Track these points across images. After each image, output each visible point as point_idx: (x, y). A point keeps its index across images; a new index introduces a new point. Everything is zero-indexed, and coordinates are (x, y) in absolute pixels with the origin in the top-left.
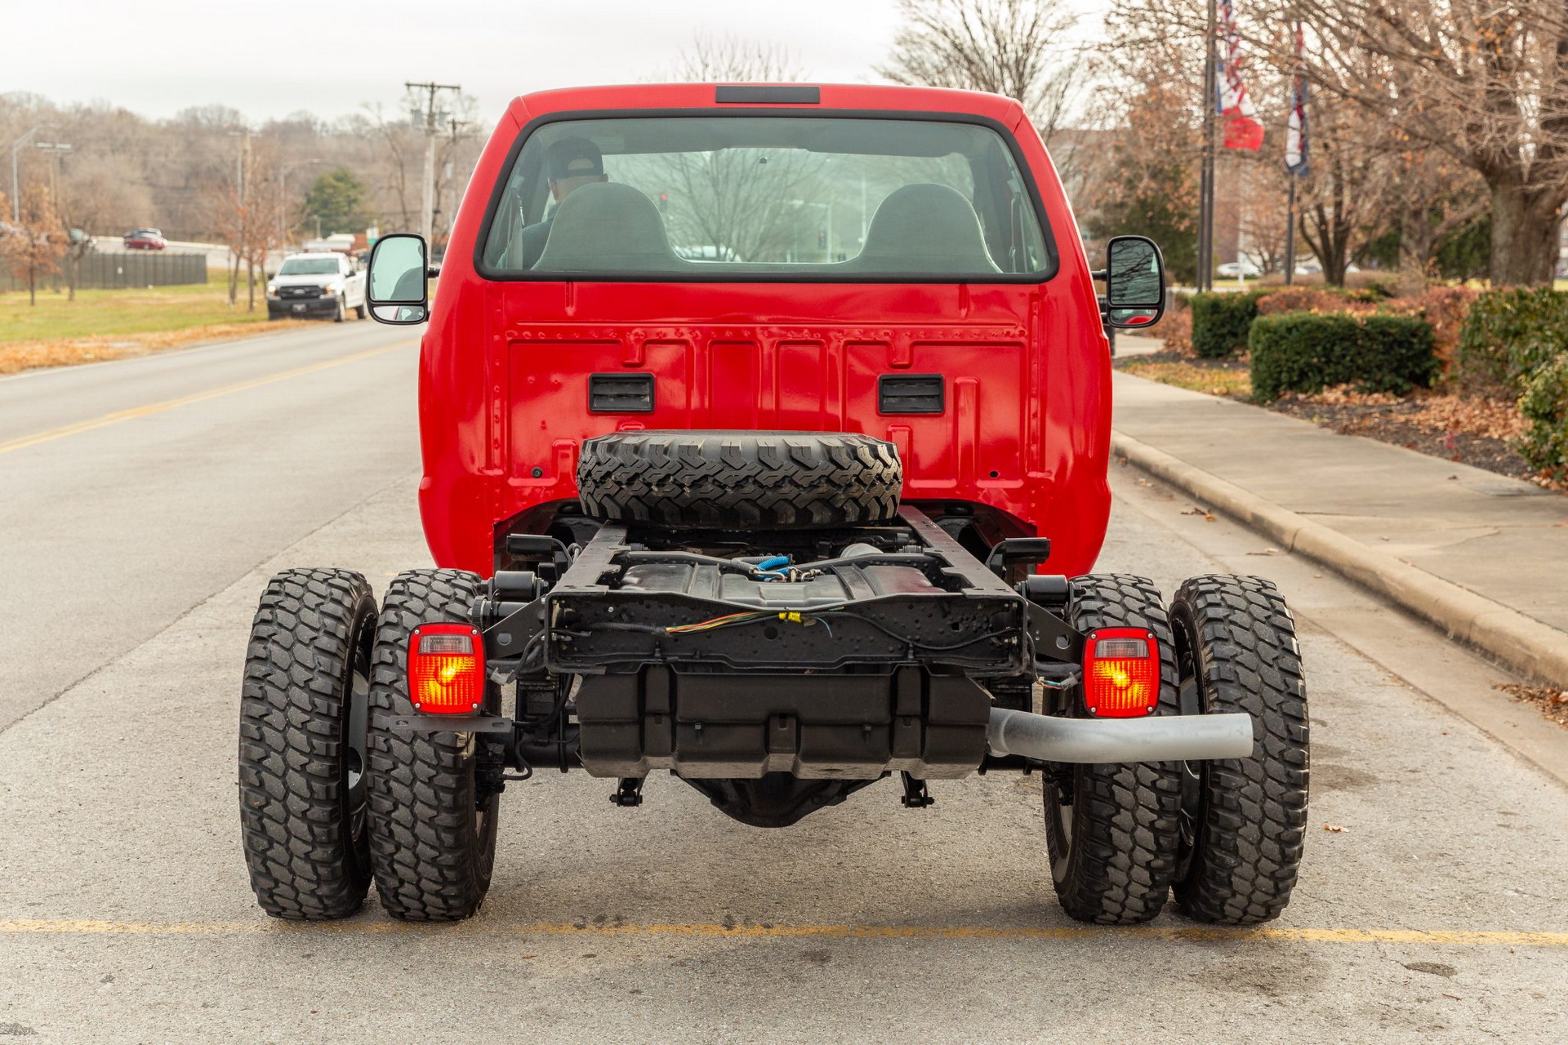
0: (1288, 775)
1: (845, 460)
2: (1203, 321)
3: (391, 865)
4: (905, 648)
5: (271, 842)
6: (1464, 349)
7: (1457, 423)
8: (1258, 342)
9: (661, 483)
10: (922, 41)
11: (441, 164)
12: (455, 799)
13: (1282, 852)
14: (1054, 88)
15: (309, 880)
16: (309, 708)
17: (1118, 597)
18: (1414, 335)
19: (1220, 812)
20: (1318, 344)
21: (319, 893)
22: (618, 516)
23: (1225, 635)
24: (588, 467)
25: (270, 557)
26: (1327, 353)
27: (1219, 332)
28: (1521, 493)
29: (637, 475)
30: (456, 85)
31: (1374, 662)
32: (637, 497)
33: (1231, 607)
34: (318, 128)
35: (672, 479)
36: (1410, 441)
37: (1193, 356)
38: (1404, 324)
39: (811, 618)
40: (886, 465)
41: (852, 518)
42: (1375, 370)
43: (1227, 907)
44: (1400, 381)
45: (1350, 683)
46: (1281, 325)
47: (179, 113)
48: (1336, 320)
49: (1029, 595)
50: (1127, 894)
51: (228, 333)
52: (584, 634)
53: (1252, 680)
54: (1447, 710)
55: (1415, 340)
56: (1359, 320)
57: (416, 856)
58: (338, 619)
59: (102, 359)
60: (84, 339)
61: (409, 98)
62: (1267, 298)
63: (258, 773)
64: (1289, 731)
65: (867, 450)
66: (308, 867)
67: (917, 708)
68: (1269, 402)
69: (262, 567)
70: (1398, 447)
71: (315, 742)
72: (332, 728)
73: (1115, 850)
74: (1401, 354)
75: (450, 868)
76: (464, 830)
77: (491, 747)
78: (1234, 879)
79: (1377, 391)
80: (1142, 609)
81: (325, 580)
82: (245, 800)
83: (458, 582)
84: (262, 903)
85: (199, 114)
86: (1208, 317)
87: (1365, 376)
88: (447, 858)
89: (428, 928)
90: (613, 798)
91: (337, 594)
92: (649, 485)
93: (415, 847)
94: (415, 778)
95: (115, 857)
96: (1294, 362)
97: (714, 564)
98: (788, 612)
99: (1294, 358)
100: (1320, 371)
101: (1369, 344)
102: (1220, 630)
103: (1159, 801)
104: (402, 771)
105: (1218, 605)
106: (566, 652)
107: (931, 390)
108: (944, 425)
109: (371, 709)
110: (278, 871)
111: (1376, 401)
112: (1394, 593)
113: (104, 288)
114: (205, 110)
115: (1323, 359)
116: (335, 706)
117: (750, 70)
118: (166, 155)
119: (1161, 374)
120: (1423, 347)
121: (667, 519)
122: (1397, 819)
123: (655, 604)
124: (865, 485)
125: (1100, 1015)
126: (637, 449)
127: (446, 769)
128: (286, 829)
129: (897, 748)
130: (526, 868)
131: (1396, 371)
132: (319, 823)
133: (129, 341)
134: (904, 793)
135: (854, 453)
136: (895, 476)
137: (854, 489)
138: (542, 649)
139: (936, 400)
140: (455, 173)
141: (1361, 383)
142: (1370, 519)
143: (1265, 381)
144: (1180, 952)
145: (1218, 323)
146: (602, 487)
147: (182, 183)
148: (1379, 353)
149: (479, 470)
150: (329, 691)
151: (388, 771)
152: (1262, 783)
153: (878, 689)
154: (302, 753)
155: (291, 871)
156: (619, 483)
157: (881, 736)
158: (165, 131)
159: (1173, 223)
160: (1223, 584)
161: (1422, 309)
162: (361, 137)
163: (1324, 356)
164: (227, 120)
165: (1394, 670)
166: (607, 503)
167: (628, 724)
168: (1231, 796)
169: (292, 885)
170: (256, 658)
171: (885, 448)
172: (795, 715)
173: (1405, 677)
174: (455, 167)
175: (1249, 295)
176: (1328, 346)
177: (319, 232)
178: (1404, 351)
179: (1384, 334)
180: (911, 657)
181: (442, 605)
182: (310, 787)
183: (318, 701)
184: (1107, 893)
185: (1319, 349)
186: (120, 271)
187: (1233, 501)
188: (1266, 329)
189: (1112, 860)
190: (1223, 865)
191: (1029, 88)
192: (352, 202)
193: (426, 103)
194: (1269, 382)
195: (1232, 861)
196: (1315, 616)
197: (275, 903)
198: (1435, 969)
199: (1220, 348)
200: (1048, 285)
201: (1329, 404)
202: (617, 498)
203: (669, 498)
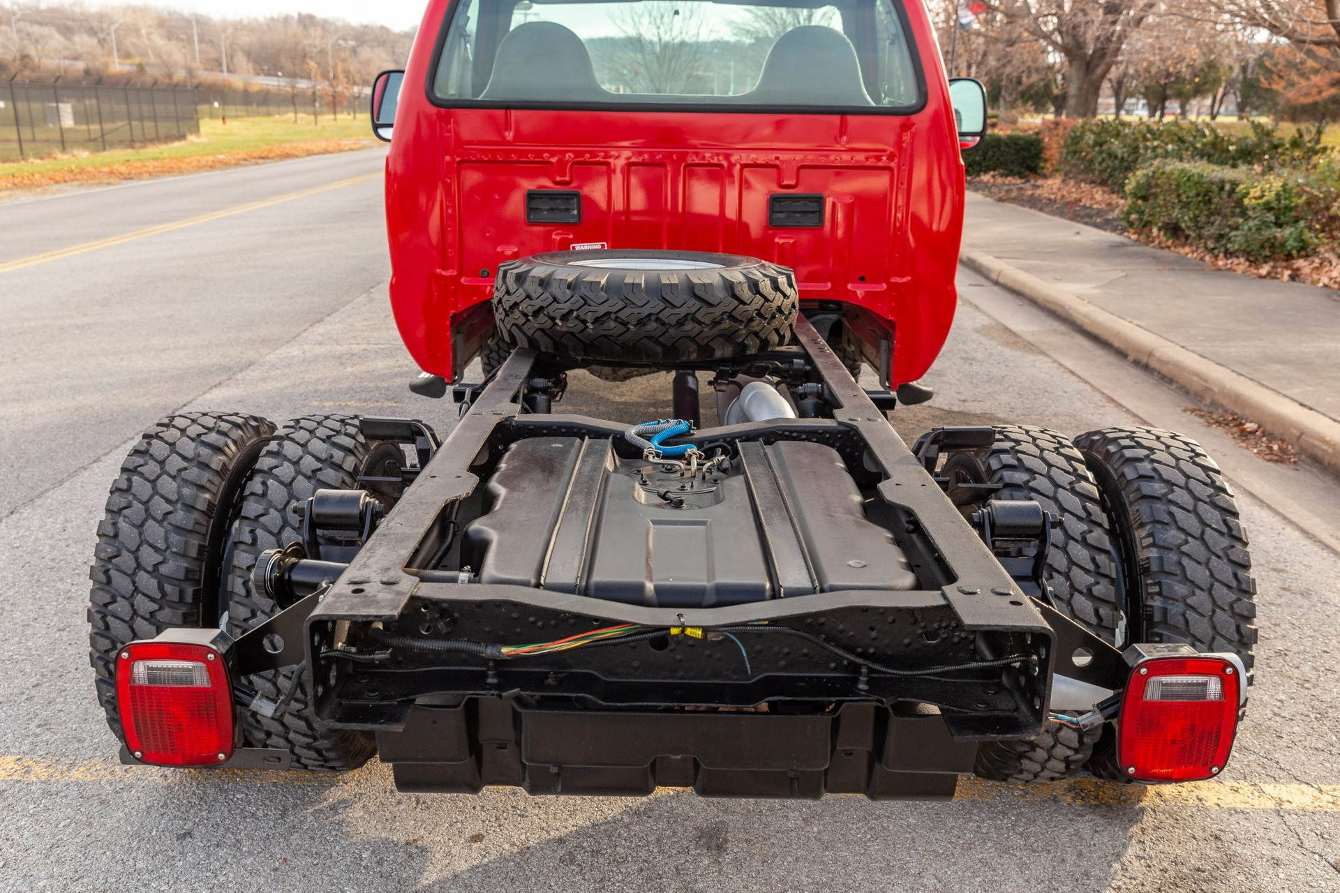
1: (746, 294)
7: (1063, 196)
9: (564, 317)
16: (159, 595)
18: (1032, 145)
22: (526, 345)
24: (500, 294)
26: (984, 155)
28: (1122, 245)
29: (541, 309)
32: (542, 330)
33: (1166, 482)
35: (575, 314)
36: (1038, 207)
38: (1027, 139)
39: (718, 634)
40: (785, 296)
41: (752, 351)
42: (1010, 164)
44: (1023, 170)
53: (1199, 574)
55: (1032, 148)
56: (1003, 137)
58: (203, 488)
65: (768, 282)
70: (1033, 211)
79: (1010, 175)
87: (1004, 167)
92: (553, 319)
98: (684, 627)
100: (980, 164)
101: (1007, 149)
102: (1158, 510)
107: (813, 206)
111: (1009, 181)
115: (982, 158)
120: (1037, 151)
124: (765, 318)
126: (544, 283)
131: (1021, 164)
135: (754, 286)
136: (793, 305)
137: (755, 323)
139: (817, 215)
141: (1001, 170)
142: (1042, 263)
146: (511, 316)
148: (1012, 154)
150: (182, 575)
156: (525, 315)
160: (1150, 450)
161: (1037, 130)
165: (1105, 392)
166: (516, 331)
171: (784, 278)
176: (985, 151)
178: (1025, 154)
179: (1016, 144)
181: (314, 471)
183: (168, 587)
200: (914, 118)
201: (986, 183)
202: (525, 328)
203: (572, 334)
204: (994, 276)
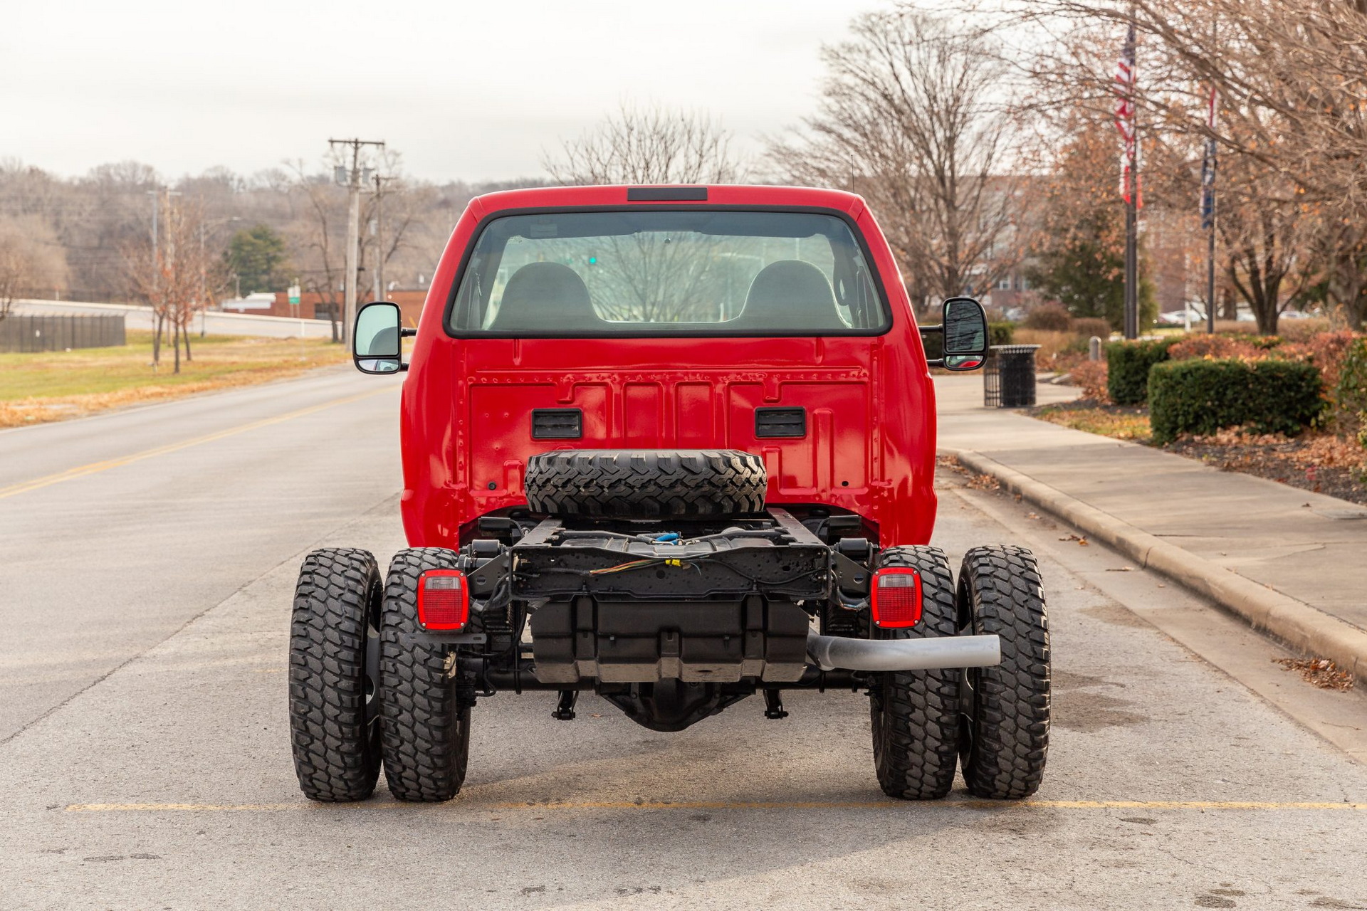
0: (1034, 683)
1: (722, 467)
2: (1118, 370)
3: (397, 755)
4: (751, 582)
5: (312, 738)
6: (1340, 391)
7: (1331, 459)
8: (1156, 387)
9: (587, 486)
10: (852, 93)
11: (365, 220)
12: (443, 707)
13: (1032, 739)
14: (985, 138)
15: (339, 767)
16: (339, 642)
17: (915, 560)
18: (1302, 379)
19: (987, 711)
20: (1211, 389)
21: (345, 777)
22: (555, 511)
23: (990, 585)
24: (533, 476)
25: (250, 582)
26: (1220, 397)
27: (1132, 379)
28: (1362, 517)
29: (569, 480)
30: (380, 141)
31: (1183, 646)
32: (569, 496)
33: (996, 566)
34: (235, 184)
35: (595, 482)
36: (1284, 476)
37: (1110, 403)
38: (1292, 368)
39: (687, 563)
40: (753, 472)
41: (728, 510)
42: (1266, 412)
43: (996, 782)
44: (1290, 423)
45: (1157, 660)
46: (1177, 371)
47: (92, 170)
48: (1228, 365)
49: (841, 551)
50: (923, 772)
51: (161, 394)
52: (535, 576)
53: (1008, 616)
54: (1228, 676)
55: (1303, 384)
56: (1249, 365)
57: (415, 748)
58: (358, 581)
59: (45, 421)
60: (19, 402)
61: (332, 154)
62: (1177, 346)
63: (303, 689)
64: (1035, 652)
65: (738, 460)
66: (339, 757)
67: (760, 624)
68: (1167, 444)
69: (245, 589)
70: (1270, 481)
71: (343, 666)
72: (355, 657)
73: (912, 738)
74: (1290, 397)
75: (439, 756)
76: (449, 729)
77: (466, 673)
78: (999, 760)
79: (1268, 432)
80: (931, 568)
81: (347, 555)
82: (294, 709)
83: (442, 555)
84: (304, 787)
85: (112, 171)
86: (1123, 364)
87: (1257, 418)
88: (437, 749)
89: (422, 805)
90: (555, 715)
91: (356, 564)
92: (578, 487)
93: (414, 741)
94: (414, 691)
95: (183, 771)
96: (1189, 406)
97: (625, 538)
98: (671, 559)
99: (1189, 403)
100: (1214, 414)
101: (1259, 387)
102: (987, 582)
103: (943, 702)
104: (405, 686)
105: (987, 565)
106: (523, 589)
107: (796, 419)
108: (806, 446)
109: (382, 643)
110: (317, 761)
111: (1267, 442)
112: (1216, 595)
113: (22, 351)
114: (118, 167)
115: (1216, 403)
116: (357, 641)
117: (673, 133)
118: (80, 214)
119: (1075, 421)
120: (1311, 390)
121: (592, 512)
122: (1154, 742)
123: (582, 556)
124: (737, 486)
125: (895, 844)
126: (569, 461)
127: (436, 685)
128: (324, 729)
129: (747, 652)
130: (490, 774)
131: (1285, 412)
132: (346, 724)
133: (64, 403)
134: (766, 708)
135: (728, 463)
136: (761, 480)
137: (729, 489)
138: (507, 588)
139: (799, 427)
140: (379, 230)
141: (1253, 424)
142: (1219, 539)
143: (1162, 424)
144: (961, 814)
145: (1132, 371)
146: (543, 490)
147: (95, 242)
148: (1269, 396)
149: (445, 483)
150: (353, 631)
151: (395, 687)
152: (1015, 689)
153: (734, 610)
154: (335, 674)
155: (327, 761)
156: (556, 487)
157: (736, 643)
158: (77, 190)
159: (1101, 272)
160: (992, 551)
161: (1310, 354)
162: (281, 194)
163: (1217, 399)
164: (141, 178)
165: (1196, 651)
166: (548, 502)
167: (565, 637)
168: (994, 698)
169: (326, 771)
170: (301, 608)
171: (752, 459)
172: (678, 630)
173: (1204, 655)
174: (379, 223)
175: (1162, 344)
176: (1221, 390)
177: (238, 291)
178: (1292, 394)
179: (1274, 378)
180: (755, 589)
182: (340, 699)
183: (345, 638)
184: (908, 772)
185: (1212, 393)
186: (38, 334)
187: (1103, 527)
188: (1162, 375)
189: (911, 746)
190: (992, 750)
191: (961, 137)
192: (271, 259)
193: (350, 159)
194: (1167, 425)
195: (997, 747)
196: (1147, 615)
197: (314, 786)
198: (1142, 821)
199: (1135, 394)
200: (886, 337)
201: (1222, 445)
202: (555, 498)
203: (593, 497)
204: (1142, 558)
